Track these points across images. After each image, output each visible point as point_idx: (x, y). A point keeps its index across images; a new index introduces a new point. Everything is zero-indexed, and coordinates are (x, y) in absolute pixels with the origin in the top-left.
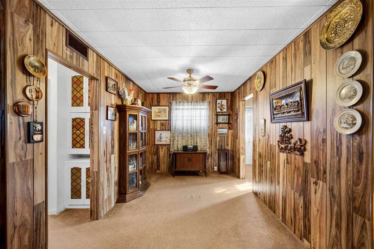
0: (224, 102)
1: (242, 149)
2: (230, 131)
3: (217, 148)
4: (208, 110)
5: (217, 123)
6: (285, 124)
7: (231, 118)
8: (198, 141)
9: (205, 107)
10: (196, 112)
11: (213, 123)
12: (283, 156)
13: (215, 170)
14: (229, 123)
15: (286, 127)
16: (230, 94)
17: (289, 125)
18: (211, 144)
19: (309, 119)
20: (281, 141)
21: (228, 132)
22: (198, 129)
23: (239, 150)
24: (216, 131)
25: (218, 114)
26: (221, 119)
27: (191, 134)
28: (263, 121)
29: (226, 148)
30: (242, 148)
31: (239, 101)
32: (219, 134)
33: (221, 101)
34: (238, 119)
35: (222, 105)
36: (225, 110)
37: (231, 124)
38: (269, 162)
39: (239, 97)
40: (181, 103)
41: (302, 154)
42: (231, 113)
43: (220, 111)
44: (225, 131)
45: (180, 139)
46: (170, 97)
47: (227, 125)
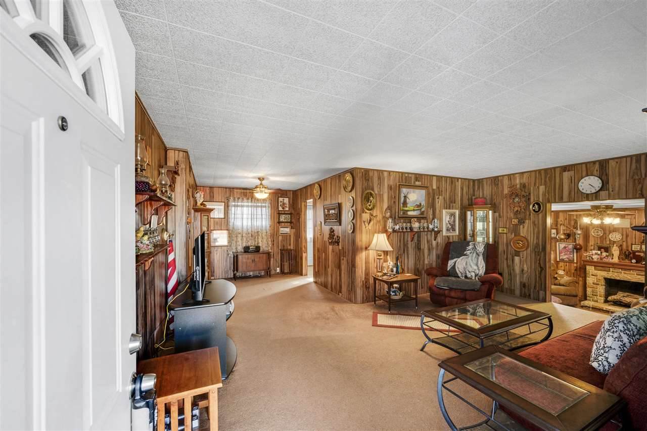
0: (286, 200)
1: (305, 248)
2: (292, 230)
3: (280, 248)
4: (270, 209)
5: (279, 222)
6: (331, 226)
7: (293, 218)
8: (260, 241)
9: (267, 205)
10: (257, 209)
11: (275, 222)
12: (331, 247)
13: (277, 271)
14: (291, 222)
15: (332, 228)
16: (291, 192)
17: (333, 227)
18: (273, 244)
19: (340, 225)
20: (330, 238)
21: (291, 231)
22: (260, 228)
23: (301, 249)
24: (278, 231)
25: (280, 212)
26: (282, 218)
27: (252, 234)
28: (320, 223)
29: (289, 247)
30: (304, 246)
31: (301, 202)
32: (281, 234)
33: (283, 200)
34: (301, 219)
35: (284, 204)
36: (287, 209)
37: (293, 222)
38: (323, 254)
39: (301, 198)
40: (240, 200)
41: (338, 245)
42: (293, 212)
43: (282, 209)
44: (287, 230)
45: (239, 239)
46: (226, 192)
47: (289, 224)
